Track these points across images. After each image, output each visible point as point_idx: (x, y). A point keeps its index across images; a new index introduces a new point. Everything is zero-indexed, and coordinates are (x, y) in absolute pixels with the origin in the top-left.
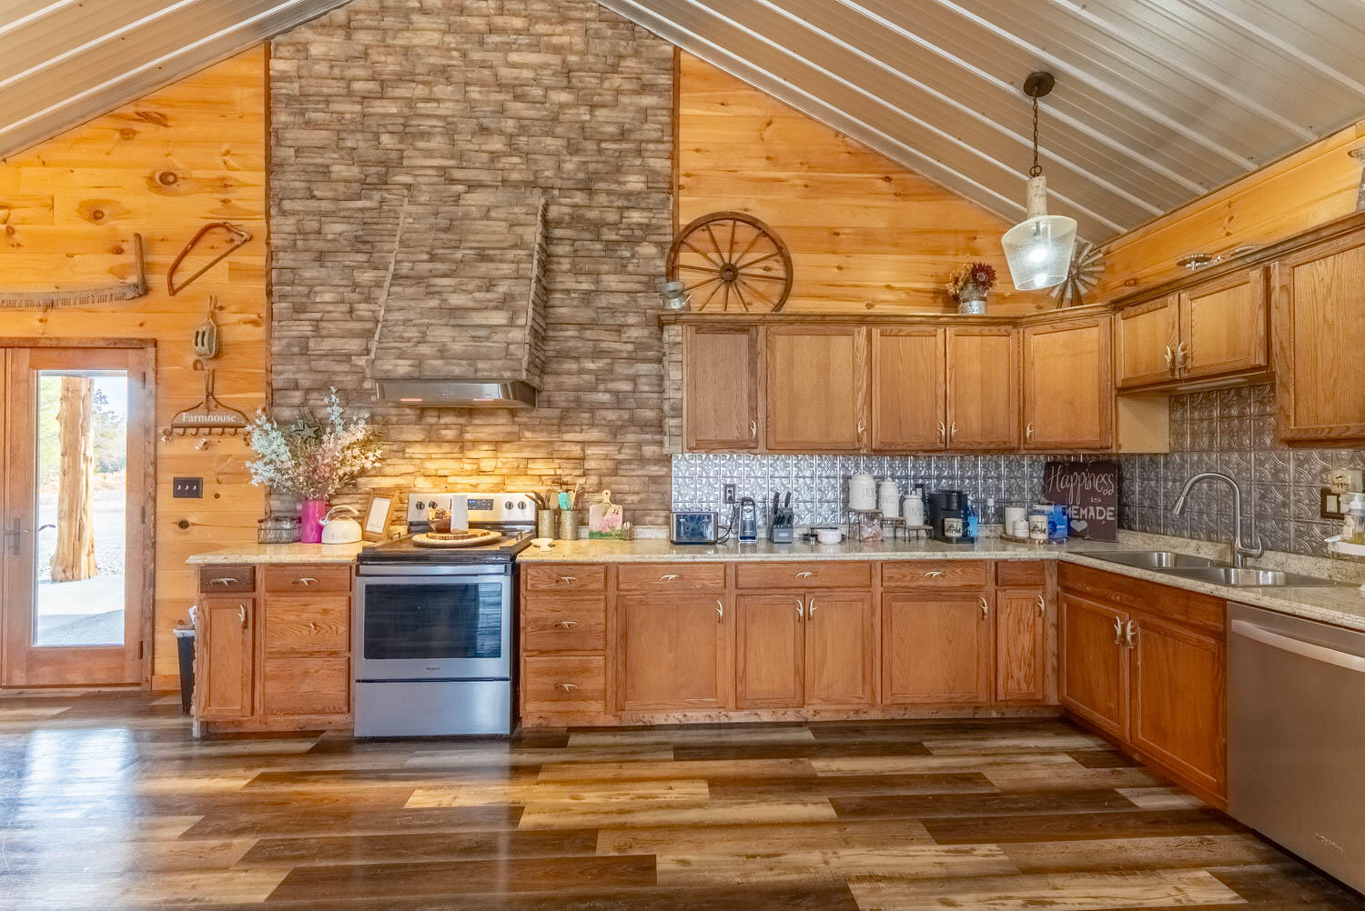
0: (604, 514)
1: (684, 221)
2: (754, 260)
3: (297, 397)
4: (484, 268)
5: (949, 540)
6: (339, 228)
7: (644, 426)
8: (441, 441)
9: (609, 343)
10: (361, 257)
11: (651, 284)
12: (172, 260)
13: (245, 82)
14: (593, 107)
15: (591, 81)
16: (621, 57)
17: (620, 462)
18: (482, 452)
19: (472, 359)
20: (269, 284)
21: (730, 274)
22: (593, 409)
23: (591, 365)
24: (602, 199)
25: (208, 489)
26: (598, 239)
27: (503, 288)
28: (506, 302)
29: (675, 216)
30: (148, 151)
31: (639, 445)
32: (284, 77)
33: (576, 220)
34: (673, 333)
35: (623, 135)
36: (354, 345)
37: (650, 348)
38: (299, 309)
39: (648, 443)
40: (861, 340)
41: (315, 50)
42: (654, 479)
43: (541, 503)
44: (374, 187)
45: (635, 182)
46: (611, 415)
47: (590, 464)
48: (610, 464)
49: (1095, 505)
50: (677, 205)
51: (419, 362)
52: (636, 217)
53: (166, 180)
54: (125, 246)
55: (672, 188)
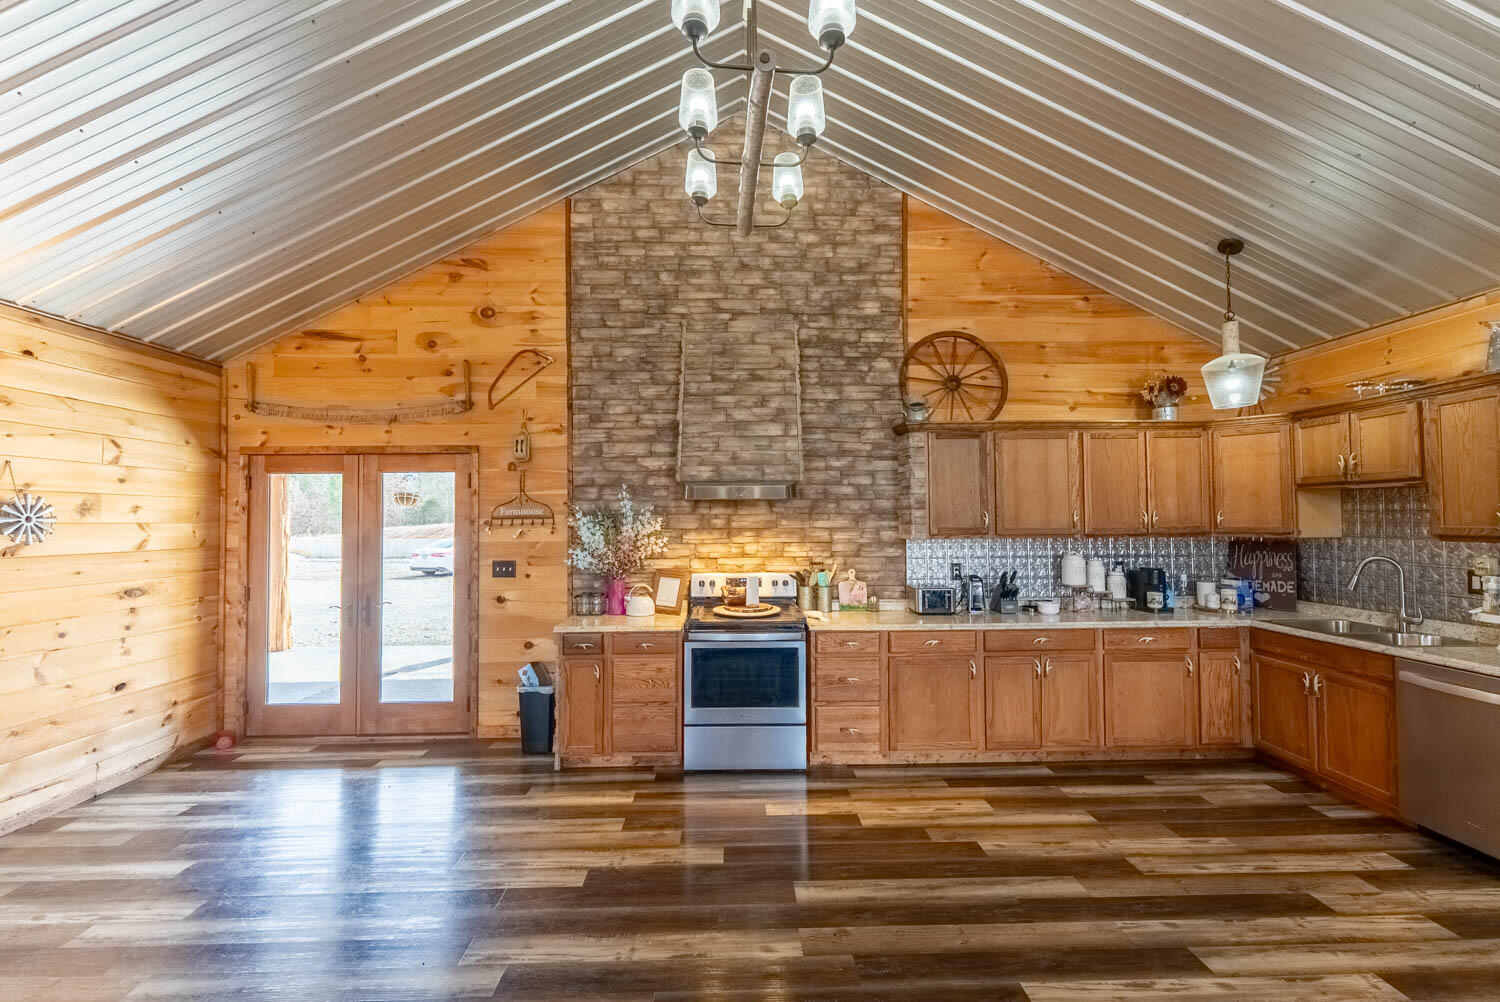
0: (852, 590)
1: (913, 339)
2: (973, 371)
3: (593, 493)
4: (757, 386)
5: (1151, 611)
6: (627, 351)
7: (881, 514)
8: (712, 529)
9: (851, 444)
10: (645, 376)
11: (885, 393)
12: (492, 380)
13: (550, 232)
14: (835, 245)
15: (833, 223)
16: (858, 203)
17: (862, 545)
18: (746, 538)
19: (760, 465)
20: (570, 399)
21: (953, 384)
22: (838, 500)
23: (837, 464)
24: (844, 322)
25: (521, 569)
26: (841, 356)
27: (774, 404)
28: (779, 416)
29: (904, 336)
30: (470, 293)
31: (878, 531)
32: (582, 228)
33: (822, 341)
34: (916, 440)
35: (861, 268)
36: (640, 449)
37: (885, 447)
38: (595, 419)
39: (884, 528)
40: (1074, 443)
41: (607, 206)
42: (890, 559)
43: (801, 580)
44: (655, 316)
45: (871, 308)
46: (855, 506)
47: (838, 548)
48: (853, 547)
49: (1276, 580)
50: (905, 325)
51: (717, 467)
52: (872, 337)
53: (486, 314)
54: (454, 370)
55: (903, 312)
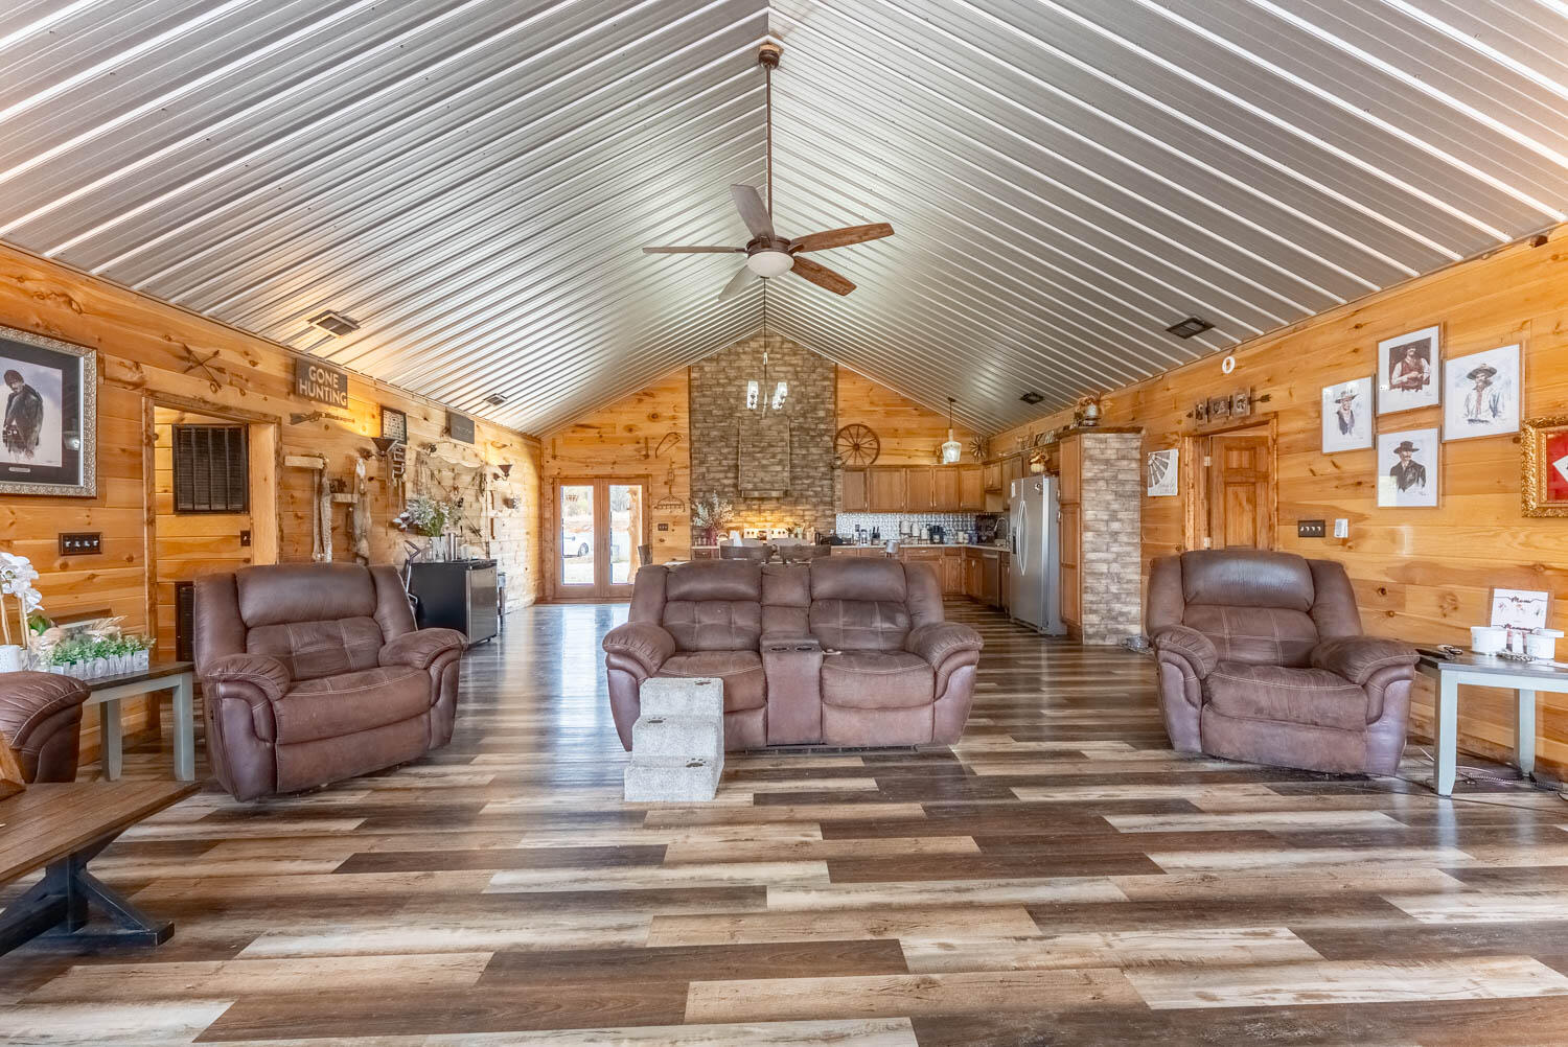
1: (840, 427)
2: (865, 442)
3: (701, 494)
4: (772, 449)
6: (715, 433)
7: (825, 503)
8: (752, 510)
9: (813, 473)
10: (723, 443)
11: (827, 451)
12: (656, 446)
13: (681, 381)
14: (806, 386)
15: (805, 376)
16: (816, 368)
18: (767, 514)
19: (772, 483)
20: (691, 454)
21: (857, 447)
22: (807, 497)
23: (806, 482)
24: (810, 420)
25: (671, 527)
26: (808, 435)
27: (779, 457)
28: (781, 462)
29: (836, 426)
30: (647, 408)
31: (824, 511)
32: (695, 379)
33: (800, 428)
34: (838, 472)
35: (817, 396)
36: (722, 475)
37: (826, 475)
38: (702, 463)
39: (827, 510)
40: (904, 473)
41: (706, 369)
42: (830, 523)
43: (790, 531)
44: (727, 418)
45: (821, 414)
46: (814, 500)
47: (806, 518)
50: (837, 421)
51: (755, 484)
52: (822, 426)
53: (654, 417)
54: (641, 441)
55: (835, 415)
